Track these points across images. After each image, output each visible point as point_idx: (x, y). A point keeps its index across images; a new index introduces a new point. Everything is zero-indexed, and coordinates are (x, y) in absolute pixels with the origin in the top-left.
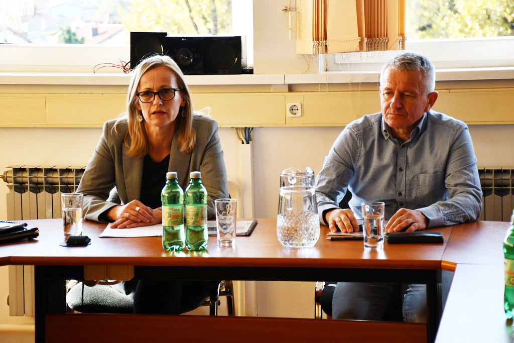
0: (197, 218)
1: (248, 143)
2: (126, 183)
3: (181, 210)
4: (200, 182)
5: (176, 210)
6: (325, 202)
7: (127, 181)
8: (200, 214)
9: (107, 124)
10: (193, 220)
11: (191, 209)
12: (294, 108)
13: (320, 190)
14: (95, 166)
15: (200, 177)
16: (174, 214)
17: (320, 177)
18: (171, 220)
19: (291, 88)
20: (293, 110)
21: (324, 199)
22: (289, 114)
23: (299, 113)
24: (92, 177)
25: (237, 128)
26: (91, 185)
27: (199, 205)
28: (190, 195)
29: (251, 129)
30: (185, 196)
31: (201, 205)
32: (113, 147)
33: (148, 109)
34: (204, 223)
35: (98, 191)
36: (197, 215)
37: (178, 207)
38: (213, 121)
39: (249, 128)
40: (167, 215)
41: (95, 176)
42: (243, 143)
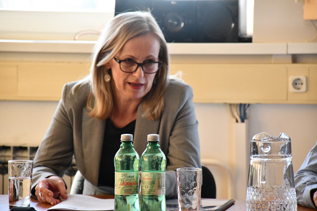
0: (153, 186)
1: (243, 121)
2: (84, 153)
3: (135, 177)
4: (158, 145)
5: (130, 177)
6: (314, 181)
7: (86, 150)
8: (156, 182)
9: (66, 86)
10: (148, 188)
11: (147, 175)
12: (298, 82)
13: (311, 169)
14: (52, 134)
15: (158, 140)
16: (127, 181)
17: (312, 154)
18: (124, 187)
19: (295, 59)
20: (296, 84)
21: (314, 178)
22: (291, 89)
23: (303, 88)
24: (48, 146)
25: (231, 105)
26: (47, 155)
27: (156, 172)
28: (146, 160)
29: (247, 106)
30: (141, 161)
31: (158, 172)
32: (71, 111)
33: (125, 77)
34: (162, 193)
35: (55, 162)
36: (153, 183)
37: (132, 173)
38: (187, 86)
39: (245, 105)
40: (120, 182)
41: (53, 144)
42: (237, 121)
